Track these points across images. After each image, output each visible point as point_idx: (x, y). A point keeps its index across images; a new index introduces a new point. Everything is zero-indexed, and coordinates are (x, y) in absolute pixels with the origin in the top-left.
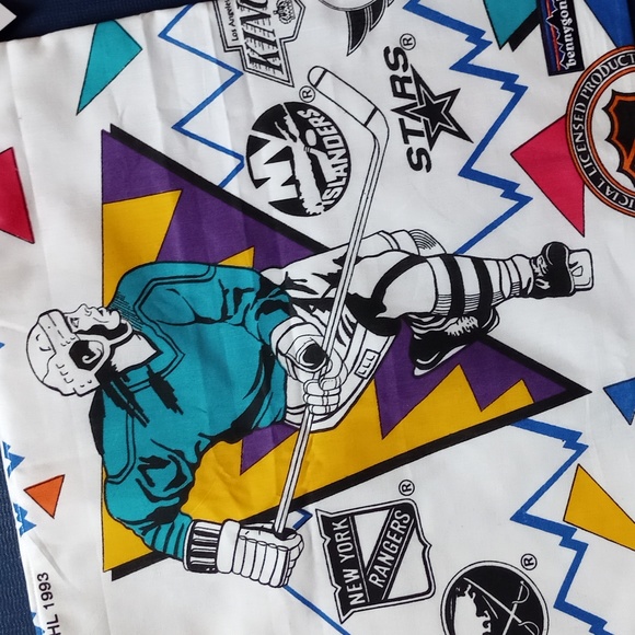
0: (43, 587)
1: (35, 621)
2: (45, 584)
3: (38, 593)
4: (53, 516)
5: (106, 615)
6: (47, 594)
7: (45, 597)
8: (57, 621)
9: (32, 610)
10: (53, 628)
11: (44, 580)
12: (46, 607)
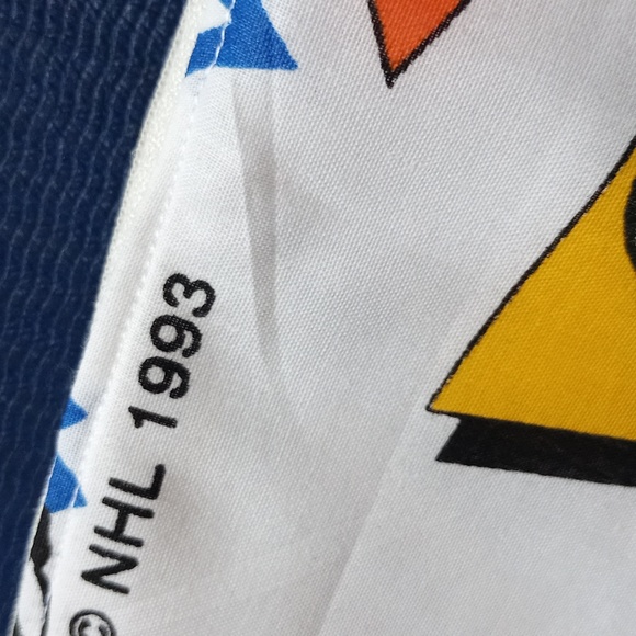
0: (168, 334)
1: (65, 439)
2: (182, 326)
3: (134, 345)
4: (392, 71)
5: (328, 592)
6: (170, 368)
7: (156, 375)
8: (152, 492)
9: (78, 393)
10: (124, 511)
11: (186, 308)
12: (139, 416)
